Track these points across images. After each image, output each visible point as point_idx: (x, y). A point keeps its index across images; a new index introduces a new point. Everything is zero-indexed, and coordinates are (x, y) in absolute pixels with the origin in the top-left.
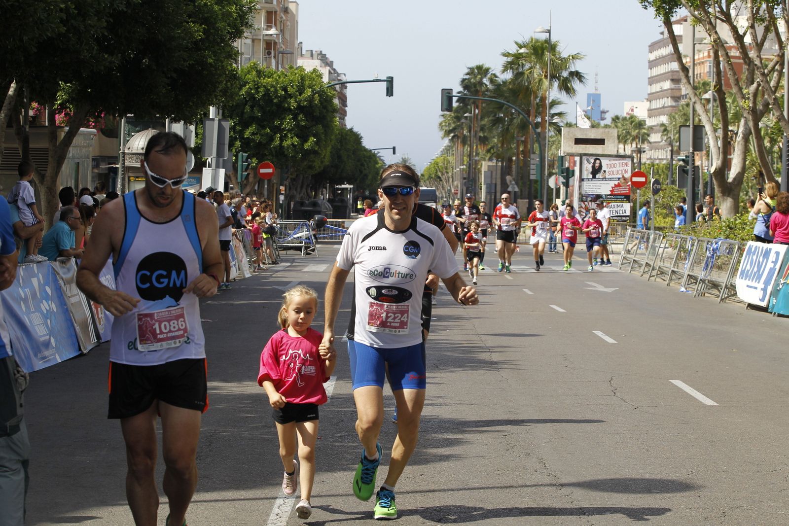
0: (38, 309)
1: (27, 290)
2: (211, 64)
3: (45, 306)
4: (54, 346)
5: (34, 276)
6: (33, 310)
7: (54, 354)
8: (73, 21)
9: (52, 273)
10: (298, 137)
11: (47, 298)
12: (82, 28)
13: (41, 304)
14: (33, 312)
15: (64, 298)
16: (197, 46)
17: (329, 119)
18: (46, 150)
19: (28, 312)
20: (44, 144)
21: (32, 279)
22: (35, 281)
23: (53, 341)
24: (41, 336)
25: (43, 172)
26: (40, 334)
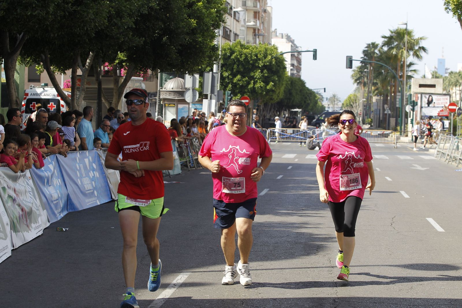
0: (87, 175)
1: (81, 165)
2: (200, 42)
3: (91, 174)
4: (96, 195)
5: (87, 157)
6: (84, 175)
7: (96, 200)
8: (115, 20)
9: (97, 156)
10: (263, 82)
11: (94, 170)
12: (120, 23)
13: (90, 173)
14: (84, 177)
15: (104, 170)
16: (193, 32)
17: (281, 72)
18: (112, 89)
19: (81, 177)
20: (112, 86)
21: (85, 159)
22: (86, 160)
23: (96, 193)
24: (88, 190)
25: (111, 101)
26: (86, 189)
